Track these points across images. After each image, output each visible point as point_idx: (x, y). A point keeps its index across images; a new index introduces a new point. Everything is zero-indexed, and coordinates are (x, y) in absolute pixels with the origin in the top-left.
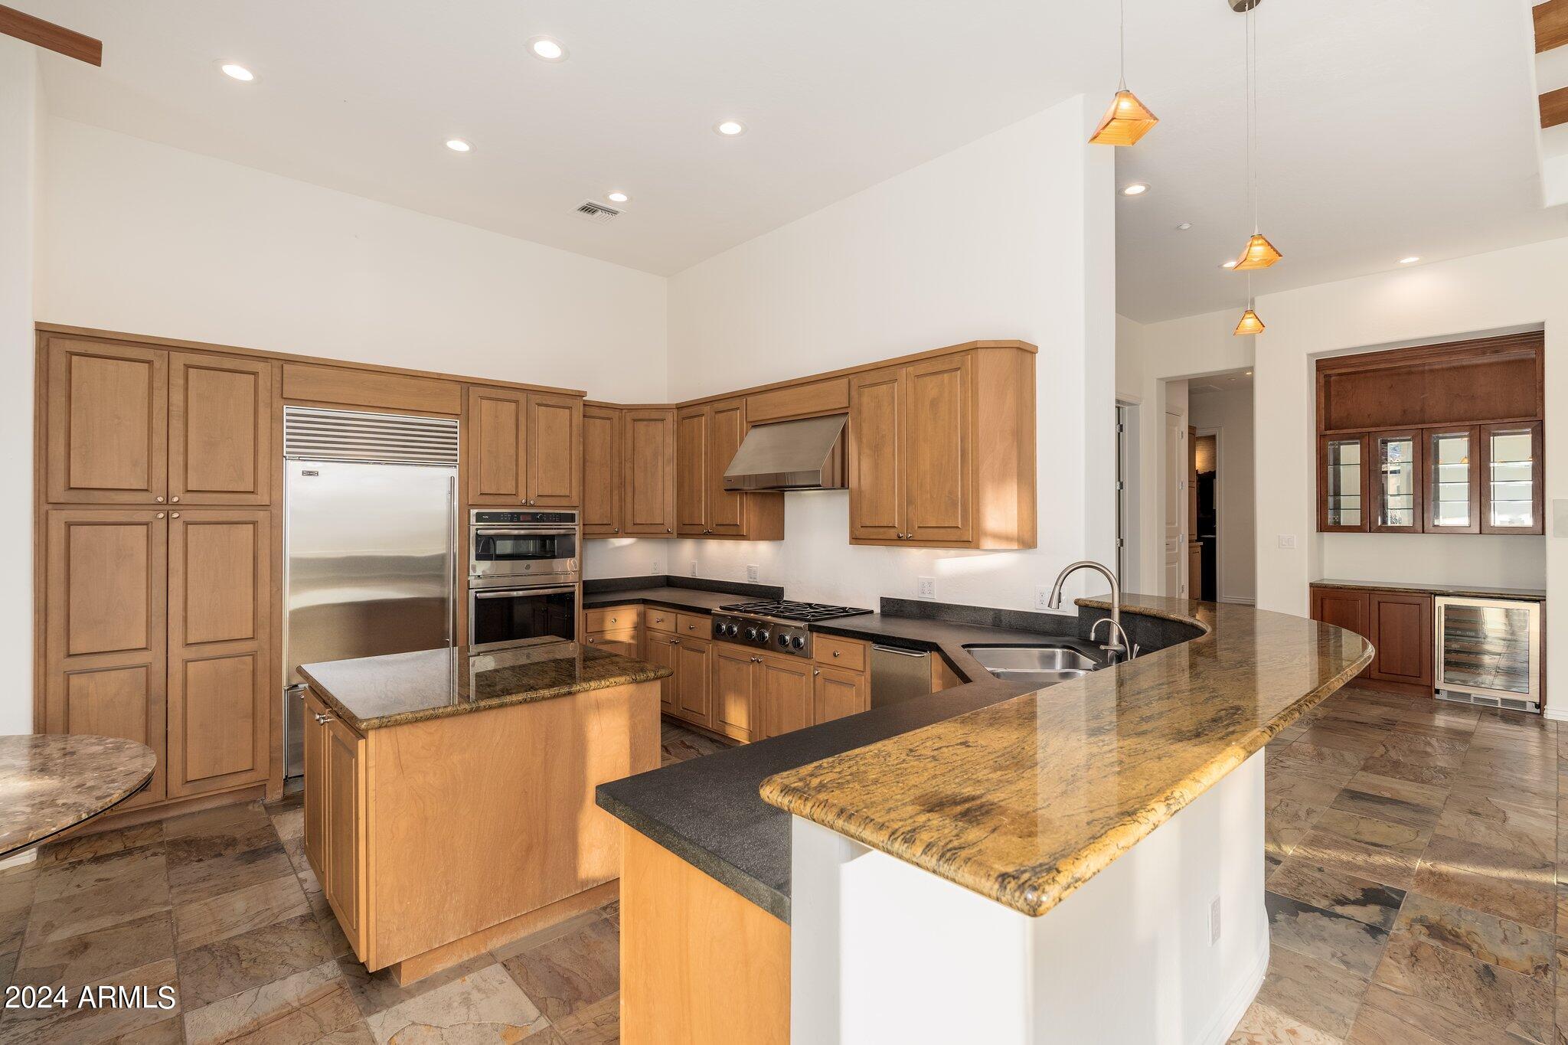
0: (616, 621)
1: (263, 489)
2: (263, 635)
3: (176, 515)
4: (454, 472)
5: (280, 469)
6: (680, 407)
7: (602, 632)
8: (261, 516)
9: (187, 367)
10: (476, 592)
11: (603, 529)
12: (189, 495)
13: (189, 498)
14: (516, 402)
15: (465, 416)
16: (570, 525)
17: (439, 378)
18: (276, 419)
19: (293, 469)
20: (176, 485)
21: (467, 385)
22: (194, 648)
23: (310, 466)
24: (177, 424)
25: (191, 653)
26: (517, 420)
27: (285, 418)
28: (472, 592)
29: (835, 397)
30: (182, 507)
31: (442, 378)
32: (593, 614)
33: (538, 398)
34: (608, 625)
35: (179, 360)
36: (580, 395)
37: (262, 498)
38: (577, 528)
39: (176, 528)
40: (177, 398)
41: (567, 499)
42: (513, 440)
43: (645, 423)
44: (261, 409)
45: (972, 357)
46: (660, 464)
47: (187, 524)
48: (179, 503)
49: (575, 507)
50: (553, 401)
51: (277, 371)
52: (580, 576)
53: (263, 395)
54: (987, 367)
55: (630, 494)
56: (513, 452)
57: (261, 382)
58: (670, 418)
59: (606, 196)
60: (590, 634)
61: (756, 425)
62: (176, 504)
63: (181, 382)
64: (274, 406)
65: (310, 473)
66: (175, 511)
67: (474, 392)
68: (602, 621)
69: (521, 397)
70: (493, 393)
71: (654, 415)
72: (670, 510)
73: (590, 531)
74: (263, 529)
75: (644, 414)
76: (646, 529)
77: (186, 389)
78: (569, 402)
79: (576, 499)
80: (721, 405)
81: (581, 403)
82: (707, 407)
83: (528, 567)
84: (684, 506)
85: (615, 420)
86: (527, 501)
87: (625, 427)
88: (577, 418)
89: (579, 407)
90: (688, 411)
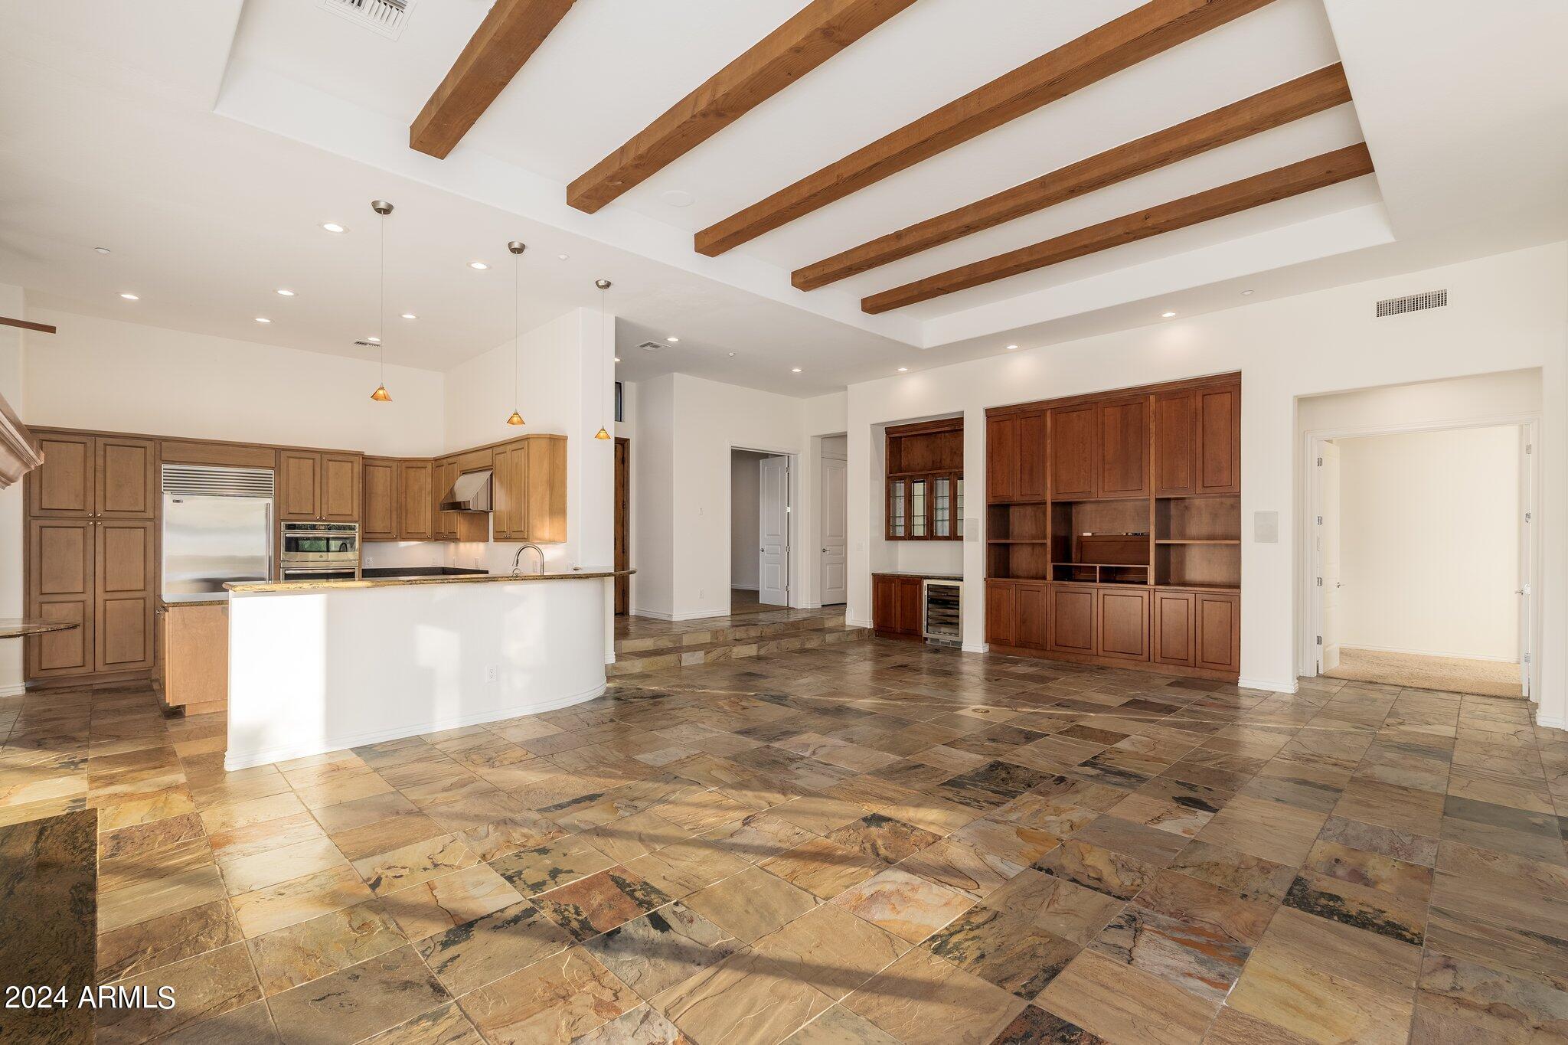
1: (150, 509)
2: (150, 587)
3: (99, 523)
4: (270, 501)
5: (161, 499)
6: (436, 460)
8: (149, 524)
9: (105, 445)
10: (285, 570)
11: (385, 536)
12: (107, 512)
13: (107, 514)
14: (314, 459)
15: (277, 468)
16: (353, 532)
17: (260, 447)
18: (157, 472)
19: (167, 499)
20: (99, 507)
21: (278, 450)
22: (109, 594)
23: (177, 497)
24: (100, 475)
25: (109, 596)
26: (314, 470)
27: (163, 471)
28: (282, 570)
29: (485, 459)
30: (103, 519)
31: (264, 446)
33: (329, 457)
35: (101, 442)
36: (360, 453)
37: (150, 514)
38: (357, 534)
39: (100, 530)
40: (100, 462)
41: (350, 516)
42: (311, 482)
43: (414, 469)
44: (148, 466)
45: (528, 443)
46: (423, 495)
47: (105, 528)
48: (102, 517)
49: (356, 522)
50: (340, 458)
51: (158, 446)
52: (360, 564)
53: (150, 459)
54: (537, 449)
55: (404, 514)
56: (311, 489)
57: (148, 453)
58: (429, 466)
61: (465, 473)
62: (100, 517)
63: (102, 453)
64: (157, 464)
65: (178, 501)
66: (99, 521)
67: (284, 454)
69: (317, 457)
70: (297, 454)
71: (419, 464)
72: (429, 524)
73: (368, 536)
74: (150, 532)
75: (414, 464)
76: (415, 536)
77: (105, 457)
78: (352, 458)
79: (356, 516)
80: (450, 460)
81: (361, 459)
82: (445, 461)
83: (321, 556)
84: (436, 521)
85: (395, 468)
86: (321, 517)
87: (401, 471)
88: (358, 467)
89: (360, 460)
90: (438, 462)
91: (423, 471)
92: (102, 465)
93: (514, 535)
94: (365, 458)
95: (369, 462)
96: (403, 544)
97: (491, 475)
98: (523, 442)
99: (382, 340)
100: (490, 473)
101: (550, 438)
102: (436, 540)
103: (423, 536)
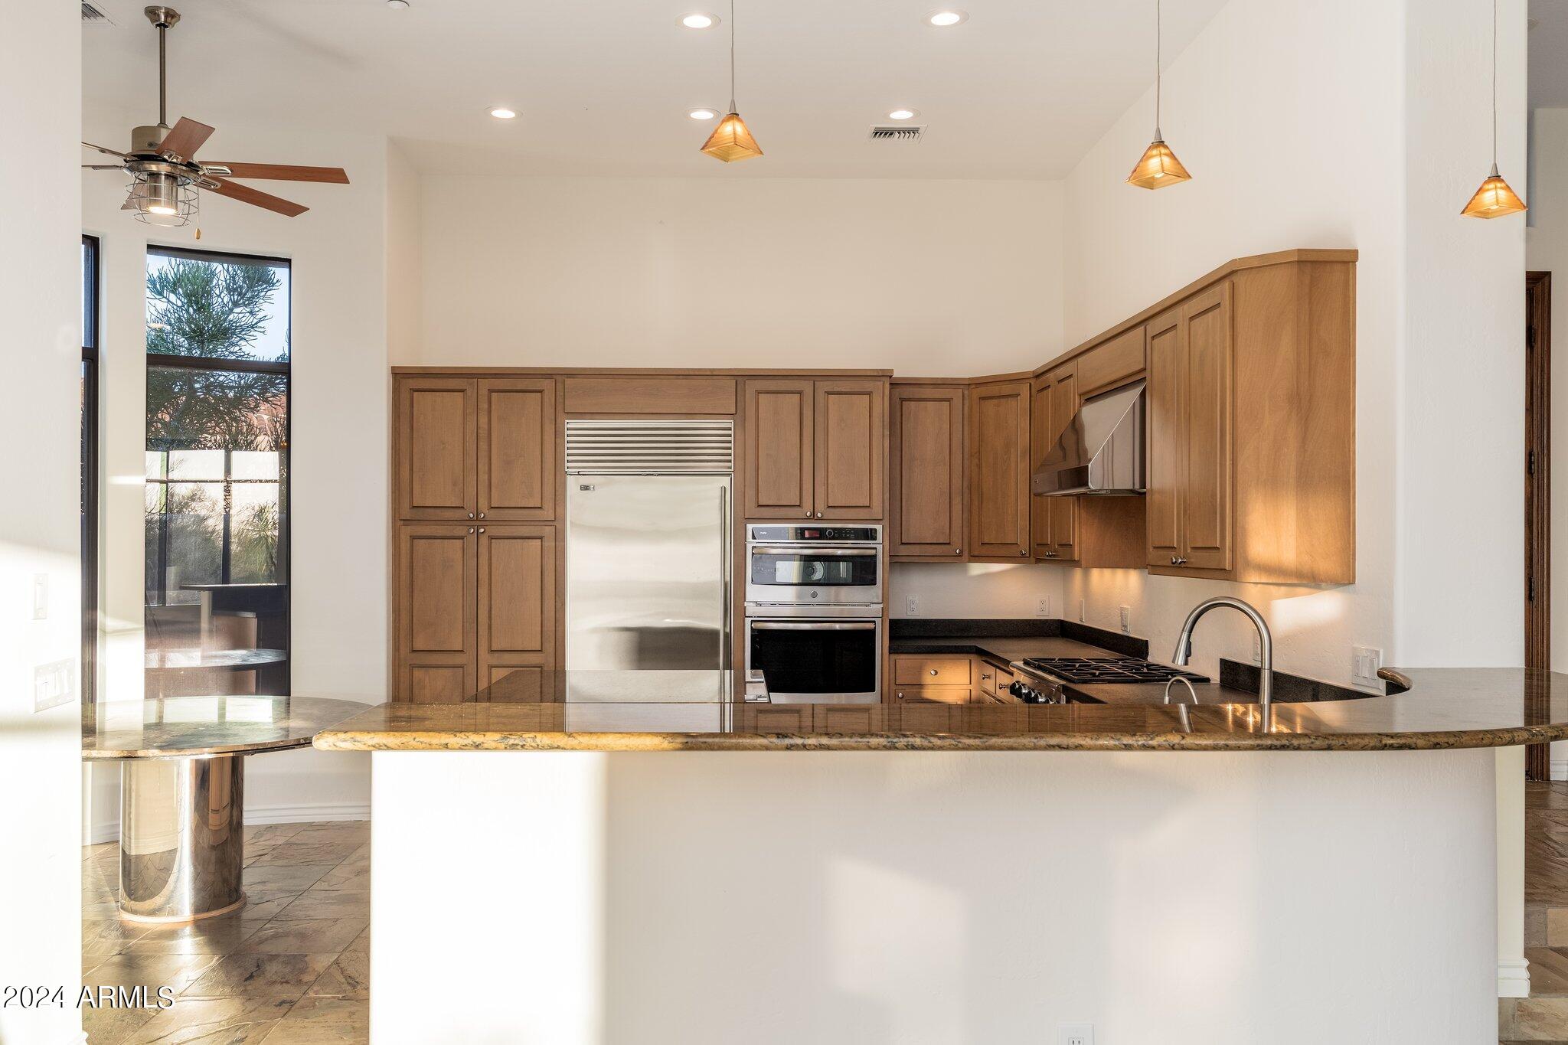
0: (936, 673)
1: (548, 505)
2: (549, 646)
3: (482, 530)
4: (726, 484)
5: (563, 485)
6: (1038, 375)
7: (921, 686)
8: (548, 531)
9: (491, 391)
10: (752, 621)
11: (938, 550)
12: (493, 511)
13: (493, 515)
14: (800, 393)
15: (738, 414)
16: (870, 543)
17: (709, 374)
18: (558, 433)
19: (573, 484)
20: (483, 504)
21: (741, 378)
22: (496, 655)
23: (585, 481)
24: (483, 445)
25: (494, 659)
26: (801, 414)
27: (566, 432)
28: (748, 621)
29: (1136, 353)
30: (488, 523)
31: (715, 373)
32: (905, 661)
33: (829, 385)
34: (928, 678)
35: (484, 386)
36: (885, 375)
37: (548, 513)
38: (880, 548)
39: (484, 540)
40: (483, 420)
41: (866, 510)
43: (996, 401)
44: (547, 426)
45: (1233, 288)
47: (491, 538)
48: (485, 519)
49: (877, 521)
50: (848, 386)
51: (559, 386)
52: (885, 611)
53: (549, 412)
54: (1258, 302)
55: (976, 502)
56: (796, 454)
57: (546, 399)
58: (1025, 391)
59: (886, 116)
60: (900, 687)
62: (483, 520)
63: (486, 407)
64: (558, 421)
66: (482, 526)
67: (752, 386)
68: (920, 671)
69: (806, 386)
70: (772, 385)
71: (1007, 389)
72: (1023, 522)
73: (904, 551)
74: (549, 544)
75: (994, 390)
76: (1003, 551)
77: (490, 412)
78: (868, 386)
79: (877, 510)
80: (1062, 372)
81: (887, 386)
82: (1051, 375)
83: (814, 595)
84: (1035, 518)
85: (957, 402)
86: (814, 513)
87: (971, 408)
88: (881, 405)
89: (882, 390)
90: (1040, 380)
91: (1012, 402)
92: (486, 427)
93: (1198, 559)
94: (895, 384)
95: (907, 392)
96: (977, 569)
97: (1143, 395)
98: (1217, 289)
99: (917, 114)
100: (1138, 390)
101: (1299, 262)
102: (1038, 561)
103: (1013, 551)
